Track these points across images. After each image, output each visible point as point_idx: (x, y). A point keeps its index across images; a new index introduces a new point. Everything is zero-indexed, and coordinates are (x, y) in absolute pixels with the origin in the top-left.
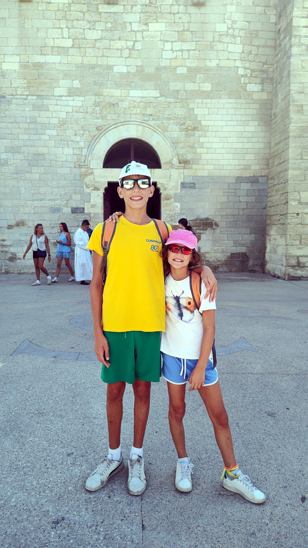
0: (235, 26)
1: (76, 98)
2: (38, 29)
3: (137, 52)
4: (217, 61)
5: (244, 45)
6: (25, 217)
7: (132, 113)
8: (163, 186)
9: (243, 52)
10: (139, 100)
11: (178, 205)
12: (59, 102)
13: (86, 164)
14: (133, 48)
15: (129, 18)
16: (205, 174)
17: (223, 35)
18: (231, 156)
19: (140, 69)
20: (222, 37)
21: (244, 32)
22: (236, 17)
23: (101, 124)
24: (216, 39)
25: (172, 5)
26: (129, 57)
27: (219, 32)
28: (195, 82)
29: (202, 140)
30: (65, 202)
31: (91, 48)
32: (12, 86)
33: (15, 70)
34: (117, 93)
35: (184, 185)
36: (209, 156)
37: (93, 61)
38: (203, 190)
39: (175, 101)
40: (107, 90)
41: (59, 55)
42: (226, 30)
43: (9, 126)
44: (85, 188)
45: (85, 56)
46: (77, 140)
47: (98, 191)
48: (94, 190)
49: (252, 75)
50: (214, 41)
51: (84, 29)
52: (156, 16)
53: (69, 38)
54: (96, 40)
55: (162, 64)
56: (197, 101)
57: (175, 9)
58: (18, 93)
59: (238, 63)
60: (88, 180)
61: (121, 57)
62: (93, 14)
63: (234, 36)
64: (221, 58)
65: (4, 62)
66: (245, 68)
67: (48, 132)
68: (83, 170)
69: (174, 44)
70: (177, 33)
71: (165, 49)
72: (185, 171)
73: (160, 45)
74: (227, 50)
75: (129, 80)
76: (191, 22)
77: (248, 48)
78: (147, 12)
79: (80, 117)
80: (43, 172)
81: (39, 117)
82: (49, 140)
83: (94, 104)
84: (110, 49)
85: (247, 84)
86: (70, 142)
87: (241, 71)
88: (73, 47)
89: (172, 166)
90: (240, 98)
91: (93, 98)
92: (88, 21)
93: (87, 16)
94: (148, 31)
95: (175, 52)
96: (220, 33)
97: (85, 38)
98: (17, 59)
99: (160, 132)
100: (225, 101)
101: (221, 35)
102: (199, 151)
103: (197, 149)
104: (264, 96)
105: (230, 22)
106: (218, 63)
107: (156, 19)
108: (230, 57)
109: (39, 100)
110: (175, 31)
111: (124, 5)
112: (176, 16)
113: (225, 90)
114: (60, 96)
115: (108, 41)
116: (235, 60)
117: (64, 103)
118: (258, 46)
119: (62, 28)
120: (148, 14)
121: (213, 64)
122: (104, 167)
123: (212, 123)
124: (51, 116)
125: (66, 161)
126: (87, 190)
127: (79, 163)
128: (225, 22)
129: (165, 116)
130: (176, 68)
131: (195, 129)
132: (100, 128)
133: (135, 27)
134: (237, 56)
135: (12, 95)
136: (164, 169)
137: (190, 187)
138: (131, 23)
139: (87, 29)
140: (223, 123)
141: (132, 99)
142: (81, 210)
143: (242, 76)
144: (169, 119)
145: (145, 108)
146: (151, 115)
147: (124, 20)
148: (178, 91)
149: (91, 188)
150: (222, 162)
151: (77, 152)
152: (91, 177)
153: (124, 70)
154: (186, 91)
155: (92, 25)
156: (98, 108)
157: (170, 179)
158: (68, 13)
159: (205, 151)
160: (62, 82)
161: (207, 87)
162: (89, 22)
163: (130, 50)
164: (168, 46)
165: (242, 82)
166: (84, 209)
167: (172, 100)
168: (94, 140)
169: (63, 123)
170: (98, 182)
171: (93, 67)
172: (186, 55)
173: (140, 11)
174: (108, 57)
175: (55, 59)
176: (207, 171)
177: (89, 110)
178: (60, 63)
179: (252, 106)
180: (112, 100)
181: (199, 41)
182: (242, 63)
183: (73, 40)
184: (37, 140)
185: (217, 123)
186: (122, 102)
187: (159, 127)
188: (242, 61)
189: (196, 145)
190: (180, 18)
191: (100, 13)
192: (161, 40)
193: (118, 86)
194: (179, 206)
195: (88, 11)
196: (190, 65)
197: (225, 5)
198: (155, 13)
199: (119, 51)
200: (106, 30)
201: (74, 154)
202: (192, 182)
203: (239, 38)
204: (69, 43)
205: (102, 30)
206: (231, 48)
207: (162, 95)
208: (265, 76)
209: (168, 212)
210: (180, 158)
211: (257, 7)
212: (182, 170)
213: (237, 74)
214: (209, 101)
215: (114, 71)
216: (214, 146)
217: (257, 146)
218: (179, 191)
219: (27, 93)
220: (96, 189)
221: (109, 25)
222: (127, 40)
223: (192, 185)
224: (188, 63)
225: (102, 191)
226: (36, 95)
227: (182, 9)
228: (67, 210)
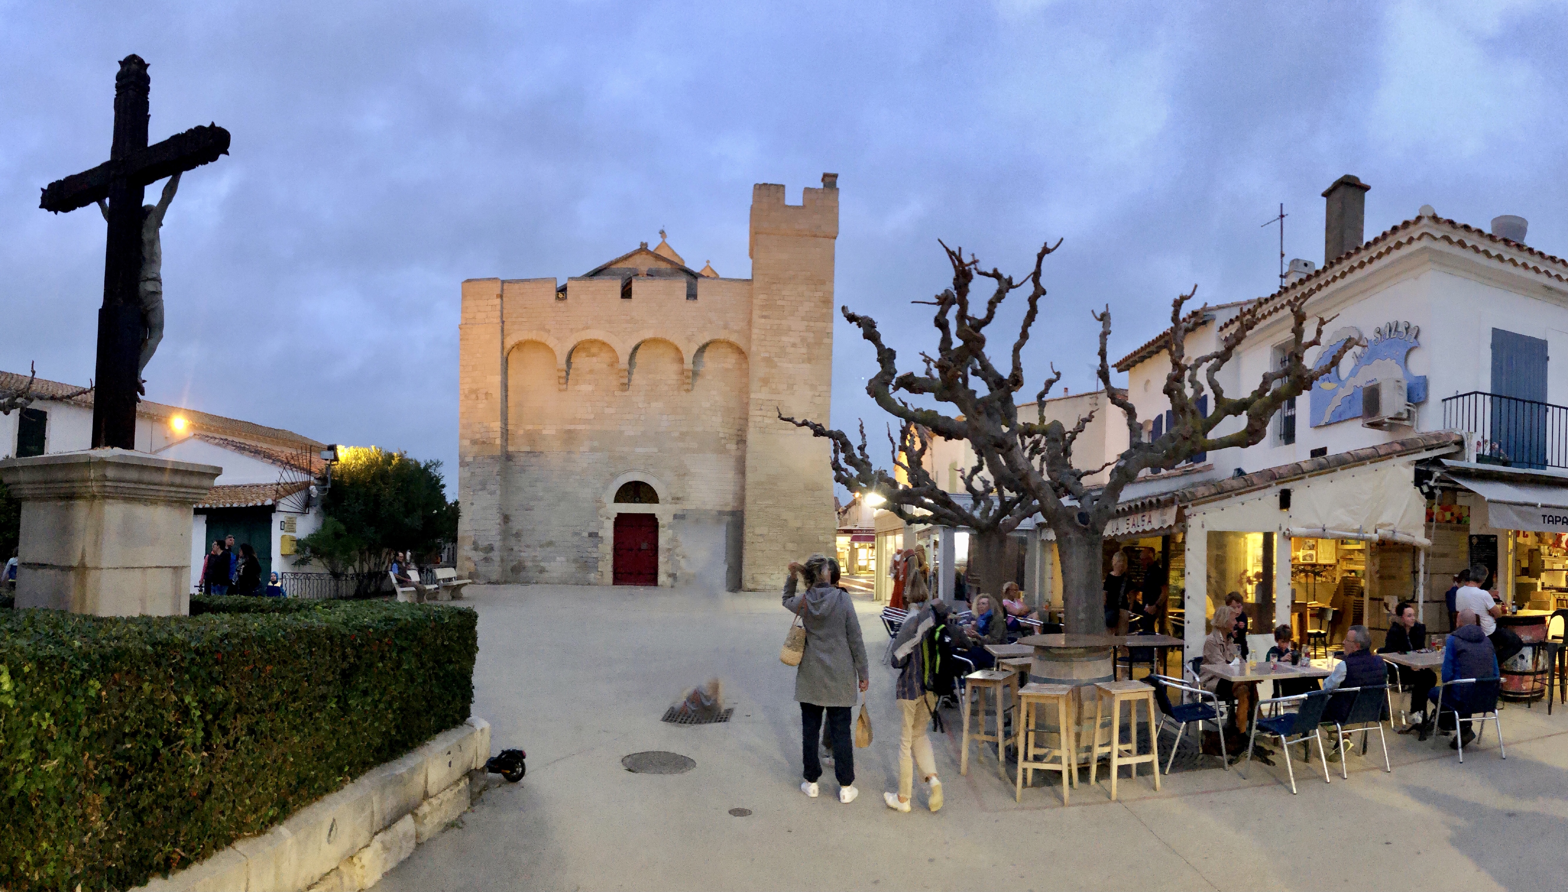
0: (717, 404)
1: (595, 453)
2: (570, 408)
3: (641, 421)
4: (703, 428)
5: (724, 417)
6: (554, 539)
7: (637, 463)
8: (660, 517)
9: (723, 422)
10: (643, 454)
11: (671, 532)
12: (582, 456)
13: (601, 499)
14: (639, 419)
15: (637, 399)
16: (693, 507)
17: (707, 410)
18: (714, 495)
19: (644, 433)
22: (717, 398)
23: (614, 471)
24: (702, 412)
25: (669, 392)
26: (636, 425)
27: (704, 408)
28: (685, 442)
29: (690, 482)
30: (584, 528)
31: (608, 419)
32: (550, 445)
33: (553, 434)
34: (626, 449)
35: (676, 516)
36: (696, 495)
37: (609, 428)
38: (691, 520)
39: (669, 455)
40: (619, 447)
41: (584, 424)
42: (709, 407)
43: (546, 472)
44: (600, 517)
45: (604, 425)
46: (595, 483)
47: (610, 521)
48: (606, 519)
49: (730, 437)
50: (700, 414)
51: (604, 407)
52: (656, 398)
53: (592, 412)
54: (612, 414)
55: (660, 430)
56: (687, 455)
57: (670, 394)
58: (554, 449)
59: (719, 429)
60: (601, 511)
61: (630, 425)
62: (610, 397)
63: (716, 411)
64: (706, 425)
65: (545, 429)
66: (725, 433)
67: (573, 477)
68: (599, 504)
69: (669, 416)
70: (671, 409)
71: (662, 419)
72: (678, 505)
73: (659, 416)
74: (710, 420)
75: (636, 440)
76: (682, 402)
77: (726, 419)
78: (649, 395)
79: (598, 466)
80: (568, 505)
81: (568, 466)
82: (575, 482)
83: (609, 457)
84: (622, 420)
85: (726, 444)
86: (589, 484)
87: (721, 435)
88: (595, 418)
89: (667, 502)
90: (721, 453)
91: (608, 453)
93: (606, 399)
94: (650, 407)
95: (670, 421)
97: (603, 413)
98: (555, 426)
99: (658, 476)
100: (709, 455)
101: (705, 410)
102: (688, 490)
104: (739, 453)
105: (712, 401)
107: (656, 400)
108: (713, 425)
109: (568, 455)
110: (671, 407)
111: (635, 391)
112: (671, 397)
113: (710, 448)
114: (584, 452)
115: (621, 415)
116: (717, 427)
117: (586, 457)
118: (734, 418)
119: (588, 407)
120: (650, 397)
121: (699, 429)
122: (614, 502)
123: (698, 470)
124: (577, 466)
125: (586, 497)
126: (601, 519)
127: (596, 499)
128: (708, 401)
129: (663, 466)
130: (670, 432)
131: (685, 474)
132: (613, 473)
133: (641, 405)
134: (718, 425)
135: (549, 451)
136: (661, 504)
137: (681, 518)
138: (638, 403)
139: (606, 406)
140: (707, 471)
141: (638, 453)
143: (722, 438)
144: (665, 467)
145: (647, 460)
146: (651, 464)
147: (633, 401)
148: (672, 448)
149: (604, 518)
150: (707, 500)
151: (594, 491)
152: (604, 509)
153: (632, 433)
154: (678, 448)
155: (610, 404)
156: (611, 460)
157: (666, 511)
158: (592, 397)
159: (693, 490)
160: (586, 443)
161: (695, 445)
162: (607, 402)
163: (637, 420)
164: (665, 417)
165: (723, 443)
166: (598, 533)
167: (667, 454)
168: (608, 481)
169: (584, 470)
170: (610, 513)
171: (609, 432)
172: (678, 423)
173: (645, 395)
174: (620, 425)
175: (582, 427)
176: (695, 505)
177: (605, 461)
178: (585, 429)
179: (730, 459)
180: (622, 454)
181: (689, 414)
182: (722, 429)
183: (595, 414)
184: (565, 482)
185: (702, 471)
186: (629, 456)
187: (657, 472)
189: (686, 486)
190: (674, 399)
191: (617, 396)
192: (659, 413)
193: (627, 444)
195: (607, 395)
196: (682, 430)
197: (709, 391)
198: (655, 395)
199: (629, 421)
200: (620, 407)
201: (592, 493)
202: (682, 513)
203: (720, 412)
204: (592, 416)
205: (617, 407)
206: (714, 419)
207: (660, 451)
208: (736, 436)
209: (664, 537)
210: (674, 495)
212: (675, 505)
214: (696, 455)
215: (624, 434)
216: (700, 487)
217: (734, 488)
218: (671, 521)
219: (560, 449)
220: (608, 518)
221: (622, 404)
222: (634, 414)
223: (682, 516)
224: (680, 429)
225: (613, 520)
226: (567, 451)
227: (676, 393)
228: (586, 534)
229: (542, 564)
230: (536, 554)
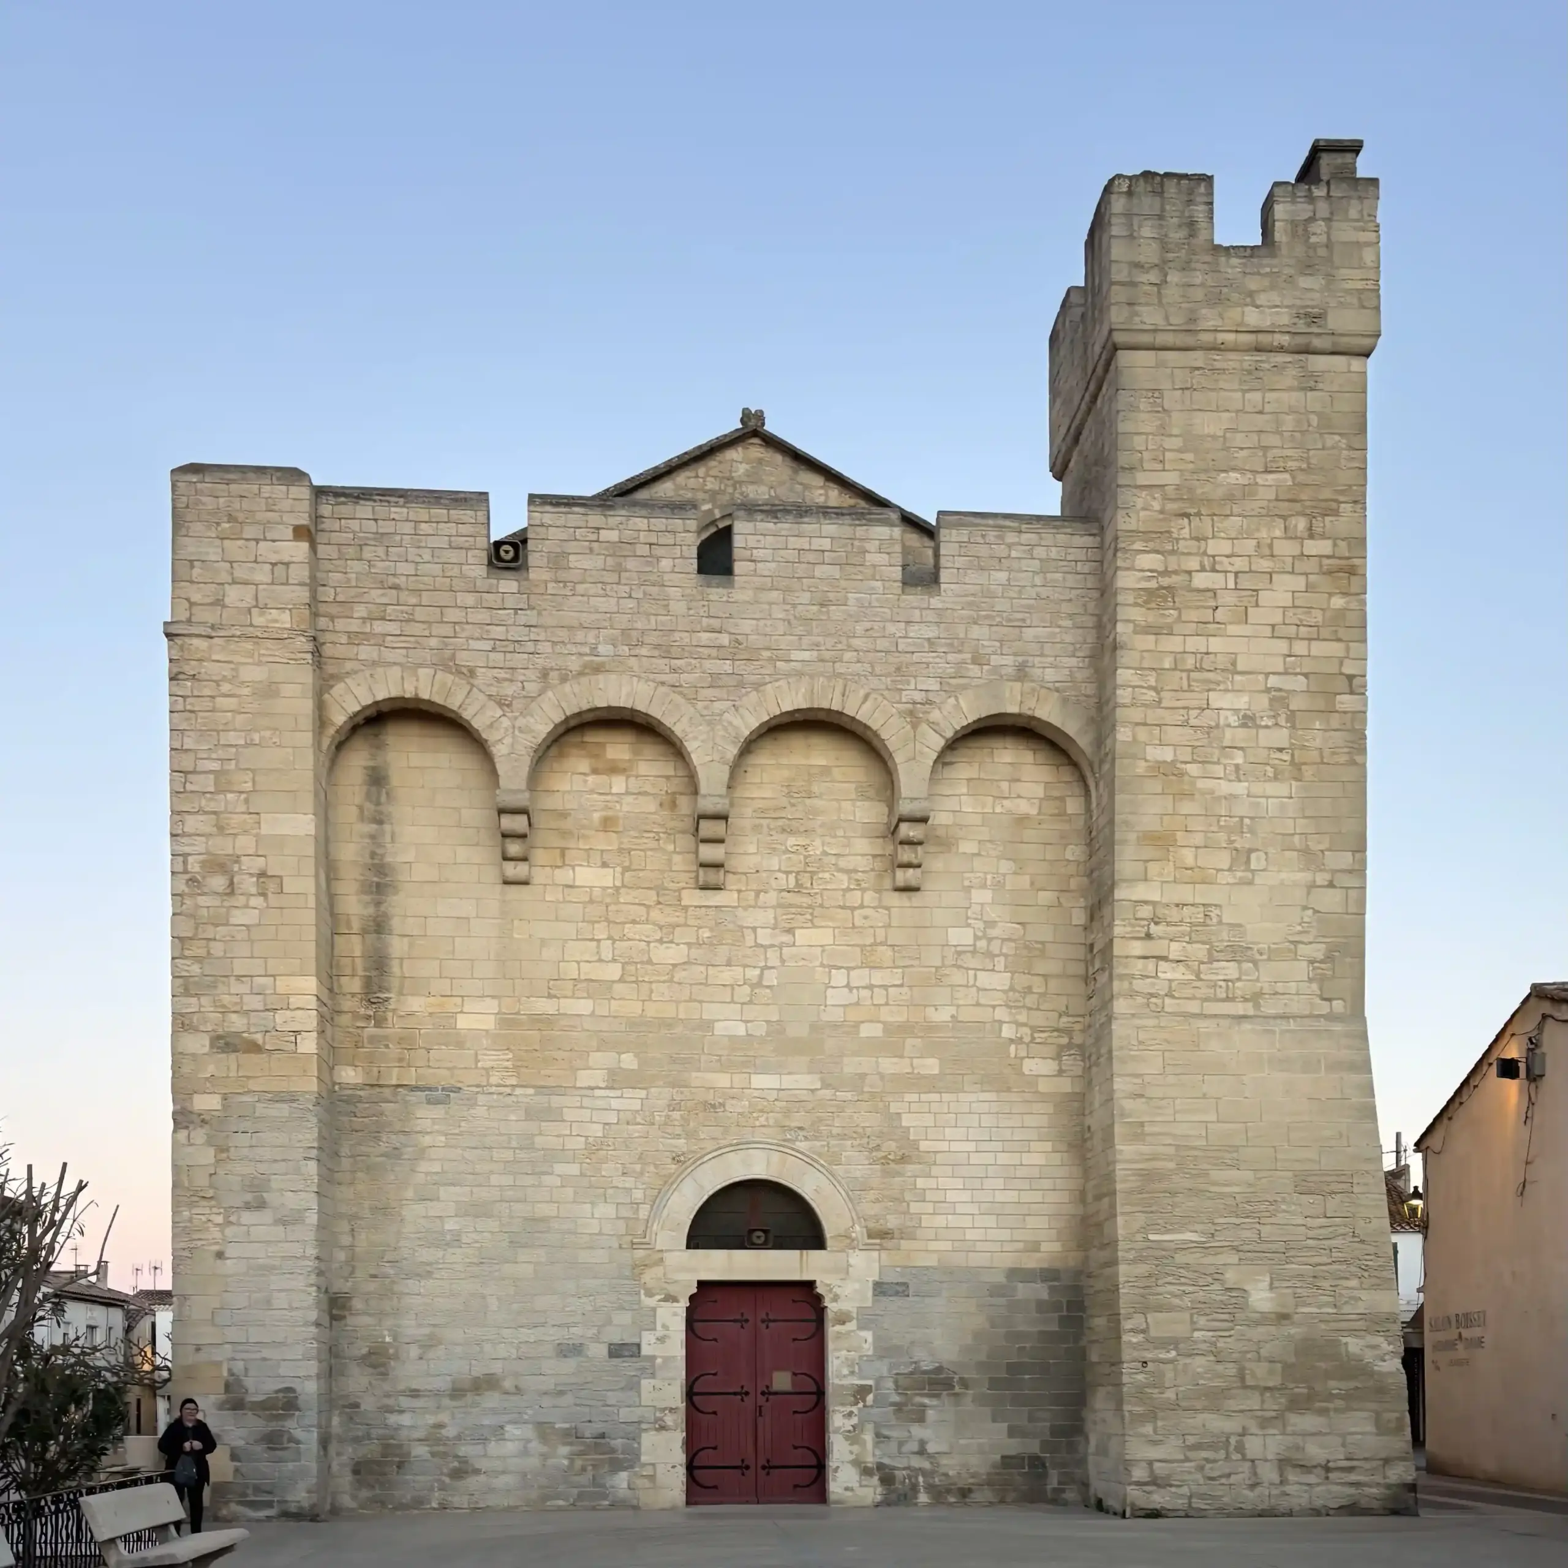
0: (993, 932)
1: (628, 1093)
2: (543, 942)
3: (768, 991)
4: (952, 1010)
5: (1013, 973)
6: (497, 1368)
7: (757, 1123)
8: (831, 1290)
9: (1012, 989)
10: (774, 1095)
11: (868, 1335)
12: (586, 1102)
13: (647, 1240)
14: (759, 984)
15: (750, 918)
16: (932, 1261)
17: (965, 952)
18: (991, 1221)
19: (776, 1029)
20: (962, 957)
21: (1013, 945)
22: (992, 914)
23: (685, 1150)
24: (950, 961)
25: (849, 889)
26: (750, 1002)
27: (955, 946)
28: (902, 1057)
29: (921, 1183)
30: (595, 1330)
31: (664, 982)
32: (479, 1065)
33: (487, 1031)
34: (722, 1080)
35: (880, 1289)
36: (940, 1221)
37: (669, 1011)
38: (927, 1300)
39: (856, 1098)
40: (699, 1074)
41: (589, 997)
42: (971, 942)
43: (468, 1154)
44: (643, 1297)
45: (650, 1000)
46: (627, 1185)
47: (675, 1304)
48: (665, 1300)
49: (1033, 1038)
50: (943, 966)
51: (649, 943)
52: (812, 914)
53: (614, 960)
54: (675, 966)
55: (825, 1017)
56: (909, 1097)
57: (855, 898)
58: (494, 1080)
59: (1001, 1014)
60: (650, 1277)
61: (733, 1002)
62: (668, 910)
63: (990, 955)
64: (961, 1002)
65: (461, 1012)
66: (1019, 1025)
67: (559, 1168)
68: (640, 1254)
69: (853, 973)
70: (858, 949)
71: (832, 984)
72: (884, 1254)
73: (820, 974)
74: (974, 985)
75: (751, 1053)
76: (889, 926)
77: (1022, 981)
78: (791, 906)
79: (636, 1135)
80: (543, 1260)
81: (540, 1134)
82: (563, 1186)
83: (669, 1106)
84: (706, 985)
85: (1023, 1058)
86: (610, 1191)
87: (1007, 1032)
88: (621, 980)
89: (852, 1243)
90: (1009, 1090)
91: (667, 1092)
92: (657, 925)
93: (655, 914)
94: (794, 945)
95: (855, 991)
96: (959, 949)
97: (650, 962)
98: (492, 1005)
99: (822, 1166)
100: (972, 1097)
101: (959, 953)
102: (915, 1207)
103: (912, 1204)
104: (1066, 1085)
105: (980, 925)
106: (954, 1013)
107: (811, 921)
108: (982, 1001)
109: (538, 1098)
110: (858, 945)
111: (739, 891)
112: (856, 913)
113: (973, 1073)
114: (592, 1089)
115: (703, 969)
116: (994, 1007)
117: (600, 1103)
118: (1045, 976)
119: (599, 941)
120: (793, 910)
121: (943, 1015)
122: (688, 1247)
123: (944, 1146)
124: (568, 1132)
125: (600, 1234)
126: (650, 1302)
127: (630, 1238)
128: (969, 925)
129: (835, 1131)
130: (857, 1025)
131: (903, 1159)
132: (682, 1158)
133: (764, 937)
134: (998, 999)
135: (478, 1086)
136: (832, 1251)
137: (897, 1293)
138: (754, 929)
139: (657, 941)
140: (971, 1146)
141: (756, 1093)
142: (635, 1349)
143: (1011, 1041)
144: (843, 1137)
145: (787, 1113)
146: (801, 1128)
147: (740, 923)
148: (863, 1076)
149: (658, 1297)
150: (970, 1235)
151: (626, 1212)
152: (658, 1271)
153: (740, 1030)
154: (882, 1076)
155: (668, 934)
156: (676, 1115)
157: (847, 1273)
158: (612, 908)
159: (929, 1208)
160: (596, 1058)
161: (931, 1066)
162: (661, 928)
163: (753, 986)
164: (839, 978)
165: (1013, 1055)
166: (639, 1346)
167: (849, 1096)
168: (668, 1183)
169: (594, 1149)
170: (676, 1282)
171: (667, 1023)
172: (880, 997)
173: (774, 903)
174: (701, 1002)
175: (584, 1006)
176: (935, 1257)
177: (657, 1118)
178: (593, 1014)
179: (1037, 1107)
180: (710, 1097)
181: (912, 966)
182: (1011, 1013)
183: (624, 964)
184: (533, 1186)
185: (955, 1146)
186: (734, 1102)
187: (820, 1155)
188: (1010, 1007)
189: (908, 1196)
190: (866, 918)
191: (686, 908)
192: (822, 965)
193: (724, 1066)
194: (870, 1339)
195: (659, 903)
196: (890, 1019)
197: (968, 889)
198: (810, 907)
199: (729, 989)
200: (699, 945)
201: (618, 1218)
202: (900, 1280)
203: (1002, 959)
204: (613, 972)
205: (689, 945)
206: (984, 979)
207: (826, 1085)
208: (1065, 1040)
209: (844, 1353)
210: (871, 1225)
211: (1040, 893)
212: (875, 1254)
213: (1000, 1037)
214: (935, 1097)
215: (716, 1033)
216: (951, 1196)
217: (1052, 1197)
218: (869, 1304)
219: (514, 1081)
220: (671, 1298)
221: (706, 934)
222: (745, 966)
223: (900, 1289)
224: (885, 1015)
225: (684, 1303)
226: (533, 1087)
227: (870, 897)
228: (599, 1351)
229: (464, 1450)
230: (444, 1417)
